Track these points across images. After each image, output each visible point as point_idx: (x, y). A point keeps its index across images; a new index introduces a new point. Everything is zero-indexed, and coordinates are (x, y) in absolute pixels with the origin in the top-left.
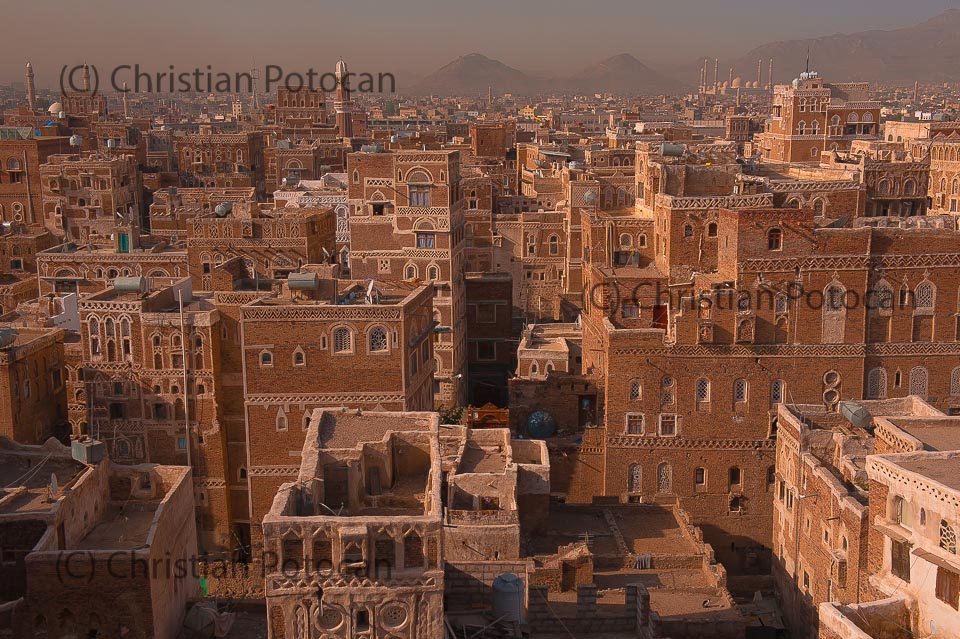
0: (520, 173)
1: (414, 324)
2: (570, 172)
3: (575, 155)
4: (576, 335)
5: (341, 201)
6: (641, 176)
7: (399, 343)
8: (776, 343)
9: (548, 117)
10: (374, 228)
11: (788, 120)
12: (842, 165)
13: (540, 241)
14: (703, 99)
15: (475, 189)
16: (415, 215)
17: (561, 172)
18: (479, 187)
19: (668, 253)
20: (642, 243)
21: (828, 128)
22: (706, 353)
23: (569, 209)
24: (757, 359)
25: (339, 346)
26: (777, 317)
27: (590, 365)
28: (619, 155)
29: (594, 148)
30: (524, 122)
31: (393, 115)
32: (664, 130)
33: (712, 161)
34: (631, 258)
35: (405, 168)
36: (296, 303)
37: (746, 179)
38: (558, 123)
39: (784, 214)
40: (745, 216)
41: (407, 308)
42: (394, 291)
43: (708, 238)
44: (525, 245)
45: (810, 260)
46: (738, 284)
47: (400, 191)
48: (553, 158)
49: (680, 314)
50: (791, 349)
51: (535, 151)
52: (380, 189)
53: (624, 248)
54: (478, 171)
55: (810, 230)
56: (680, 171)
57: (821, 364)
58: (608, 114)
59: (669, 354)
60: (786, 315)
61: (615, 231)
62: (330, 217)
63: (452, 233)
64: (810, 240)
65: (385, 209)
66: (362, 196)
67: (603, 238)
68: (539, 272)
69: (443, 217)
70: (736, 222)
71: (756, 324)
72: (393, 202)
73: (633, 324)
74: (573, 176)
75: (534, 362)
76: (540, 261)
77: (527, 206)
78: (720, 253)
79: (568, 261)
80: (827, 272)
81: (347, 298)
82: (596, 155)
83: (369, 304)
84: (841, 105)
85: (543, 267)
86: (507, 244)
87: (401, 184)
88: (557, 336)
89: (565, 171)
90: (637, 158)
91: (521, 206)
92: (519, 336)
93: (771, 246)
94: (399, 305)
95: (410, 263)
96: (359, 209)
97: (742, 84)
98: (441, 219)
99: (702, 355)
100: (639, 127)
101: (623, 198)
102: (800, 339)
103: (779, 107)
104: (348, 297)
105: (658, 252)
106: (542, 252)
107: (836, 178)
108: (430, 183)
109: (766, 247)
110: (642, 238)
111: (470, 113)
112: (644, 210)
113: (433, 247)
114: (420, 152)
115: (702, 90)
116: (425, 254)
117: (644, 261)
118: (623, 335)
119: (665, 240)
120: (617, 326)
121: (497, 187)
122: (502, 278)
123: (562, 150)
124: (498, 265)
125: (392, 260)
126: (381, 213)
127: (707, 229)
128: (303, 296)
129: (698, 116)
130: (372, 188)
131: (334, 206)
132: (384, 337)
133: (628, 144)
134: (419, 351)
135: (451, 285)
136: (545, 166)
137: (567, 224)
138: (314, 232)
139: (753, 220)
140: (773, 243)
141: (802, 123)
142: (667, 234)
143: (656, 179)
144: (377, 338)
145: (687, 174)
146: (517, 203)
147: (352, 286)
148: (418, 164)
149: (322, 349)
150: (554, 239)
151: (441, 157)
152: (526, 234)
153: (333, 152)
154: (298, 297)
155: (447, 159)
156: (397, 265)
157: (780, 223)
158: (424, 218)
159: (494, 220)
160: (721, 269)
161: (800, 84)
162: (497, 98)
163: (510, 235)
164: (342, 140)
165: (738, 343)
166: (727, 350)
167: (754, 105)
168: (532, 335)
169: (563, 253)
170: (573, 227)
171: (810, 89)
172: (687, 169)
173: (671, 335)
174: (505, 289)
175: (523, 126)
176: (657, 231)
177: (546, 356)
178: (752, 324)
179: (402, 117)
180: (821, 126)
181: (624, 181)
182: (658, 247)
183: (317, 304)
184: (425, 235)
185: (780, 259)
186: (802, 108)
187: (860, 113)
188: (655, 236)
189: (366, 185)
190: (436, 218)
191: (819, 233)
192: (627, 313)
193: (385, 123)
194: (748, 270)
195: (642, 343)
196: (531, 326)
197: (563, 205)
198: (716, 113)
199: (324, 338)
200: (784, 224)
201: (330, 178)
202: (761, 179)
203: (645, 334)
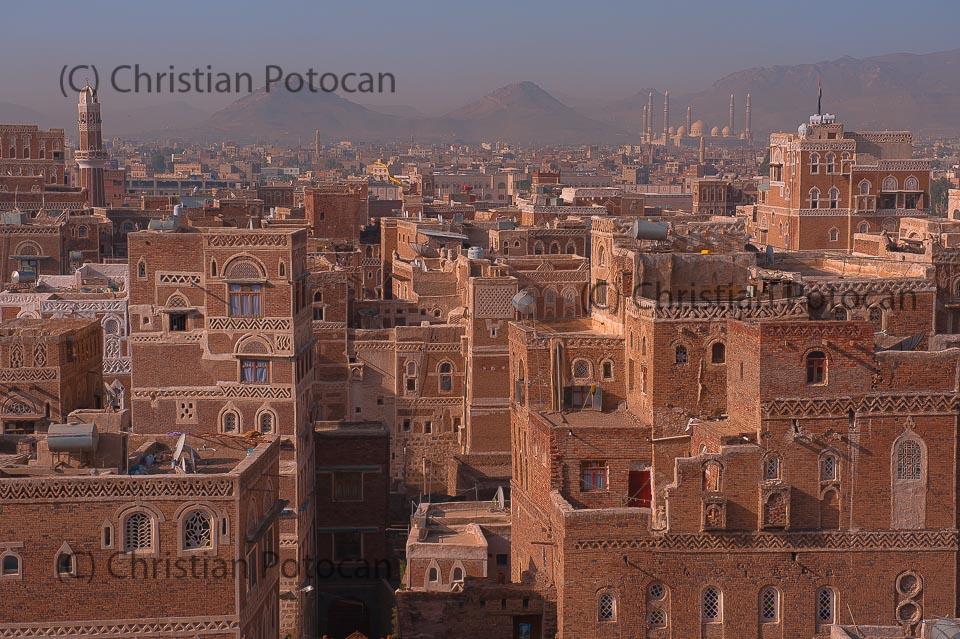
0: (388, 265)
1: (252, 505)
2: (471, 263)
3: (474, 236)
4: (496, 520)
5: (111, 308)
6: (601, 269)
7: (232, 535)
8: (823, 529)
9: (413, 177)
10: (169, 350)
11: (792, 186)
12: (898, 255)
13: (425, 371)
14: (650, 153)
15: (321, 289)
16: (239, 331)
17: (456, 264)
18: (327, 286)
19: (650, 389)
20: (607, 374)
21: (853, 199)
22: (715, 545)
23: (469, 322)
24: (794, 554)
25: (132, 541)
26: (823, 487)
27: (526, 568)
28: (542, 238)
29: (503, 226)
30: (375, 185)
31: (163, 172)
32: (605, 199)
33: (709, 246)
34: (590, 397)
35: (222, 256)
36: (60, 472)
37: (765, 276)
38: (430, 185)
39: (829, 328)
40: (769, 331)
41: (245, 478)
42: (216, 452)
43: (711, 366)
44: (400, 378)
45: (870, 399)
46: (762, 437)
47: (213, 292)
48: (442, 242)
49: (675, 485)
50: (844, 539)
51: (410, 230)
52: (181, 289)
53: (579, 382)
54: (323, 260)
55: (869, 353)
56: (664, 263)
57: (891, 562)
58: (506, 174)
59: (658, 548)
60: (837, 485)
61: (564, 354)
62: (95, 333)
63: (297, 358)
64: (869, 367)
65: (190, 321)
66: (151, 301)
67: (545, 367)
68: (422, 420)
69: (281, 333)
70: (757, 340)
71: (792, 500)
72: (203, 310)
73: (598, 502)
74: (475, 269)
75: (433, 564)
76: (425, 401)
77: (402, 315)
78: (730, 389)
79: (469, 403)
80: (896, 418)
81: (141, 464)
82: (507, 238)
83: (181, 473)
84: (872, 165)
85: (429, 412)
86: (371, 375)
87: (216, 281)
88: (465, 521)
89: (462, 261)
90: (594, 242)
91: (393, 315)
92: (406, 522)
93: (810, 379)
94: (231, 474)
95: (229, 407)
96: (146, 320)
97: (706, 129)
98: (279, 337)
99: (709, 550)
100: (568, 195)
101: (554, 304)
102: (860, 523)
103: (780, 166)
104: (143, 461)
105: (631, 388)
106: (427, 389)
107: (899, 274)
108: (262, 279)
109: (803, 380)
110: (607, 367)
111: (287, 171)
112: (608, 322)
113: (267, 381)
114: (244, 231)
115: (646, 139)
116: (254, 393)
117: (610, 403)
118: (587, 518)
119: (645, 370)
120: (576, 504)
121: (352, 285)
122: (372, 431)
123: (453, 230)
124: (358, 410)
125: (199, 403)
126: (182, 327)
127: (710, 352)
128: (72, 462)
129: (643, 178)
130: (169, 287)
131: (100, 316)
132: (206, 526)
133: (556, 221)
134: (260, 547)
135: (295, 442)
136: (428, 254)
137: (466, 344)
138: (70, 358)
139: (782, 338)
140: (814, 373)
141: (815, 192)
142: (648, 359)
143: (627, 275)
144: (195, 528)
145: (673, 268)
146: (388, 311)
147: (148, 444)
148: (243, 250)
149: (103, 546)
150: (445, 368)
151: (280, 240)
152: (401, 360)
153: (82, 230)
154: (63, 464)
155: (290, 242)
156: (209, 410)
157: (824, 342)
158: (254, 334)
159: (352, 337)
160: (732, 414)
161: (810, 132)
162: (328, 148)
163: (376, 362)
164: (92, 212)
165: (765, 529)
166: (747, 541)
167: (727, 163)
168: (427, 520)
169: (460, 390)
170: (477, 348)
171: (825, 138)
172: (674, 259)
173: (659, 517)
174: (378, 446)
175: (375, 191)
176: (629, 354)
177: (452, 554)
178: (785, 500)
179: (178, 174)
180: (844, 195)
181: (555, 277)
182: (631, 380)
183: (97, 473)
184: (252, 363)
185: (824, 398)
186: (815, 168)
187: (901, 176)
188: (627, 362)
189: (158, 282)
190: (271, 336)
191: (883, 358)
192: (588, 483)
193: (150, 184)
194: (777, 415)
195: (617, 531)
196: (424, 506)
197: (460, 314)
198: (671, 175)
199: (108, 529)
200: (829, 344)
201: (89, 273)
202: (789, 276)
203: (620, 517)
